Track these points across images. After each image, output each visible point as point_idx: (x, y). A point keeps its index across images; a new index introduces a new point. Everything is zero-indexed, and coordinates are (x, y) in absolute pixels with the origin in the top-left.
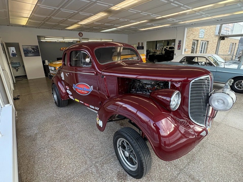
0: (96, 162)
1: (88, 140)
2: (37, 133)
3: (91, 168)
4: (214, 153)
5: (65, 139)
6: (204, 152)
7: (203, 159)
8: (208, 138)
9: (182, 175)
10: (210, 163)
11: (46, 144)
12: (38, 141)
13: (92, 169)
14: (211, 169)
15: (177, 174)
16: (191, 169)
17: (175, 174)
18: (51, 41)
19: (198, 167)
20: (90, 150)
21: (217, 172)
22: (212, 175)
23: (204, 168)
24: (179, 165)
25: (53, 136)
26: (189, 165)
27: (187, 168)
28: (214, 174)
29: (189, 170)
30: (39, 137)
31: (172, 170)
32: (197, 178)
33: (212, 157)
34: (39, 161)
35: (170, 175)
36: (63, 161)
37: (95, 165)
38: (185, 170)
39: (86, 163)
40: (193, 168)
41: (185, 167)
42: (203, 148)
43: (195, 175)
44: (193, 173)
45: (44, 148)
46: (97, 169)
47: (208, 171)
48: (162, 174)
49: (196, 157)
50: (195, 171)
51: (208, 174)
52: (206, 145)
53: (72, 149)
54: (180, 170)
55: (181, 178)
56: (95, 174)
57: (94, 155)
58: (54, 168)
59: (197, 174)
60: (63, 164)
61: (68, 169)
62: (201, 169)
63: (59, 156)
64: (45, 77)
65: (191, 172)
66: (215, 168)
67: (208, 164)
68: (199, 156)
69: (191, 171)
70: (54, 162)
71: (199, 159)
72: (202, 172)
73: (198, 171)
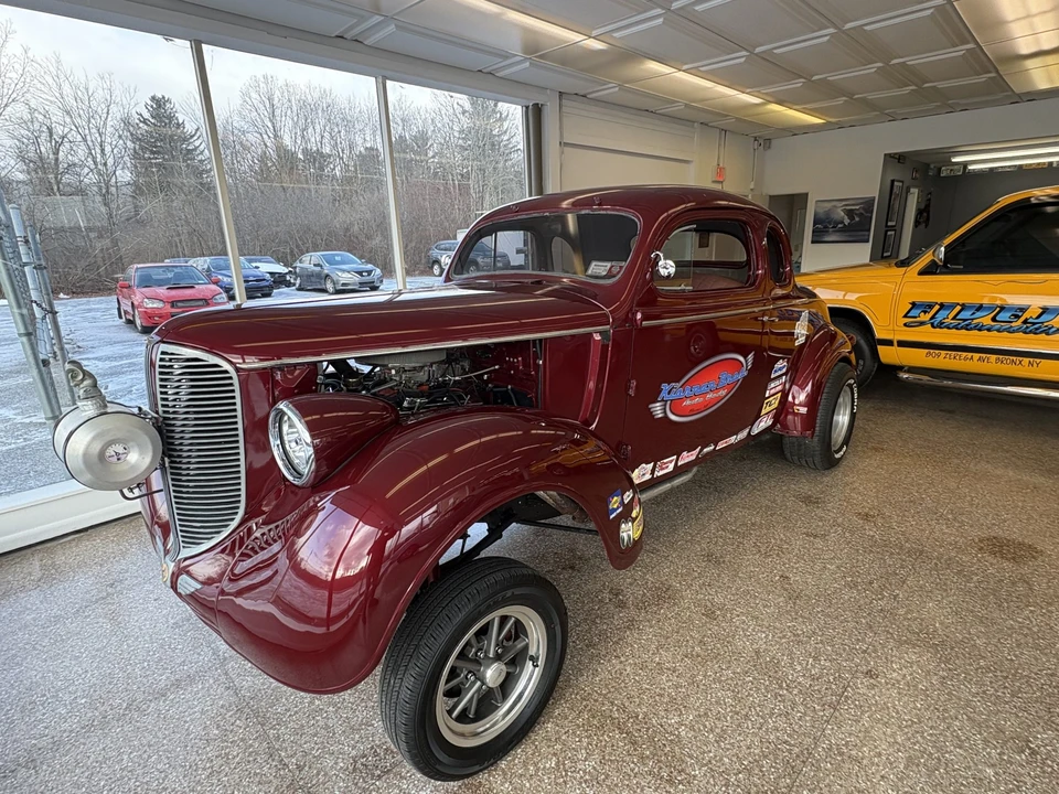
7: (227, 747)
10: (190, 767)
14: (168, 758)
21: (144, 773)
22: (150, 746)
23: (188, 735)
27: (223, 679)
28: (145, 756)
29: (211, 681)
32: (172, 697)
41: (226, 674)
47: (170, 740)
49: (248, 726)
51: (160, 734)
54: (225, 659)
55: (199, 654)
62: (192, 720)
67: (193, 758)
68: (242, 740)
69: (203, 688)
71: (231, 731)
72: (178, 719)
73: (189, 707)
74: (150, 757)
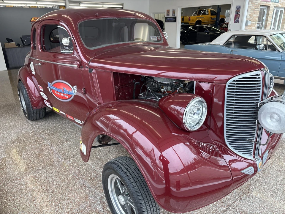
0: (101, 197)
1: (88, 167)
2: (5, 158)
3: (96, 204)
4: (280, 182)
5: (51, 166)
6: (265, 181)
7: (262, 190)
8: (273, 162)
9: (230, 212)
10: (272, 196)
11: (21, 174)
12: (8, 170)
13: (96, 206)
14: (273, 203)
15: (222, 211)
16: (244, 204)
17: (220, 211)
18: (14, 6)
19: (254, 202)
20: (92, 181)
22: (273, 211)
23: (263, 202)
24: (226, 199)
25: (32, 162)
26: (241, 199)
27: (237, 202)
28: (276, 210)
29: (240, 205)
30: (10, 164)
31: (216, 205)
33: (276, 188)
34: (14, 197)
35: (213, 212)
36: (51, 196)
37: (100, 202)
38: (234, 205)
39: (87, 199)
40: (246, 203)
41: (235, 202)
42: (263, 176)
43: (249, 212)
44: (246, 209)
45: (20, 179)
46: (105, 206)
47: (268, 206)
48: (200, 212)
49: (253, 188)
50: (250, 207)
51: (267, 210)
52: (269, 173)
53: (64, 180)
54: (227, 206)
56: (102, 212)
57: (99, 187)
58: (38, 206)
59: (251, 211)
60: (52, 200)
61: (60, 207)
62: (258, 204)
63: (44, 189)
64: (7, 69)
65: (244, 208)
66: (278, 202)
68: (257, 187)
70: (37, 198)
71: (256, 191)
72: (259, 208)
73: (254, 207)
74: (276, 209)
